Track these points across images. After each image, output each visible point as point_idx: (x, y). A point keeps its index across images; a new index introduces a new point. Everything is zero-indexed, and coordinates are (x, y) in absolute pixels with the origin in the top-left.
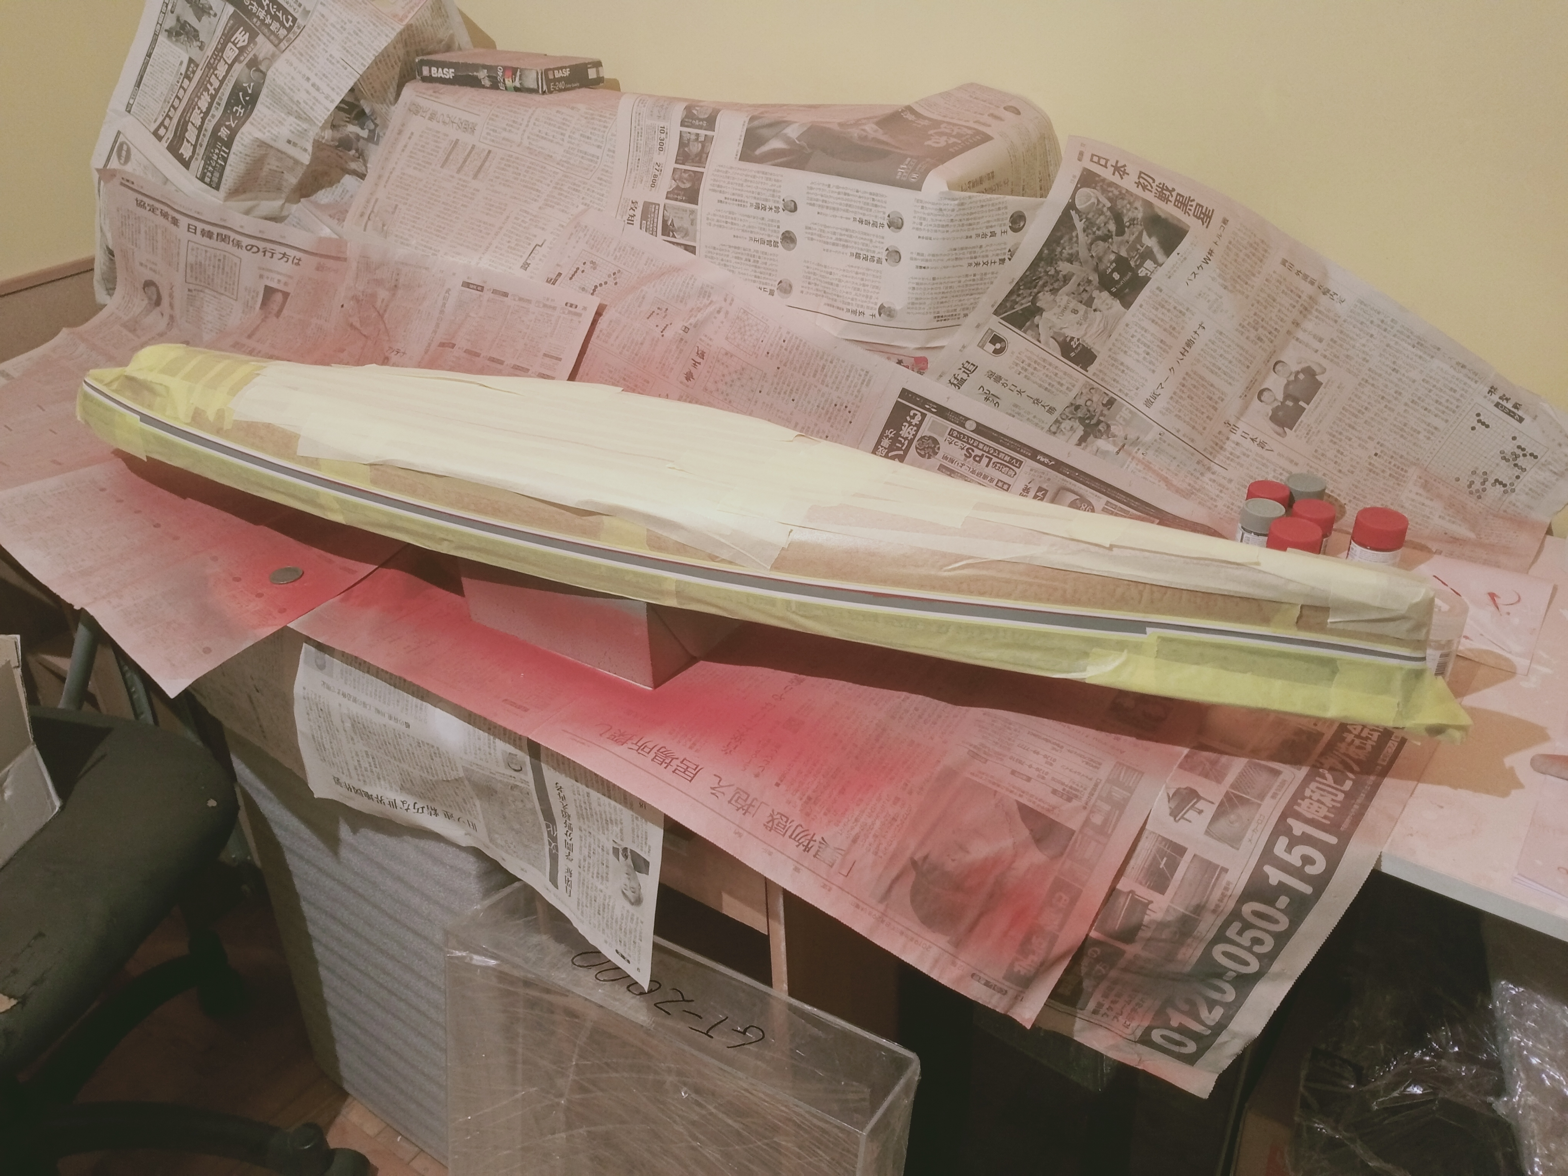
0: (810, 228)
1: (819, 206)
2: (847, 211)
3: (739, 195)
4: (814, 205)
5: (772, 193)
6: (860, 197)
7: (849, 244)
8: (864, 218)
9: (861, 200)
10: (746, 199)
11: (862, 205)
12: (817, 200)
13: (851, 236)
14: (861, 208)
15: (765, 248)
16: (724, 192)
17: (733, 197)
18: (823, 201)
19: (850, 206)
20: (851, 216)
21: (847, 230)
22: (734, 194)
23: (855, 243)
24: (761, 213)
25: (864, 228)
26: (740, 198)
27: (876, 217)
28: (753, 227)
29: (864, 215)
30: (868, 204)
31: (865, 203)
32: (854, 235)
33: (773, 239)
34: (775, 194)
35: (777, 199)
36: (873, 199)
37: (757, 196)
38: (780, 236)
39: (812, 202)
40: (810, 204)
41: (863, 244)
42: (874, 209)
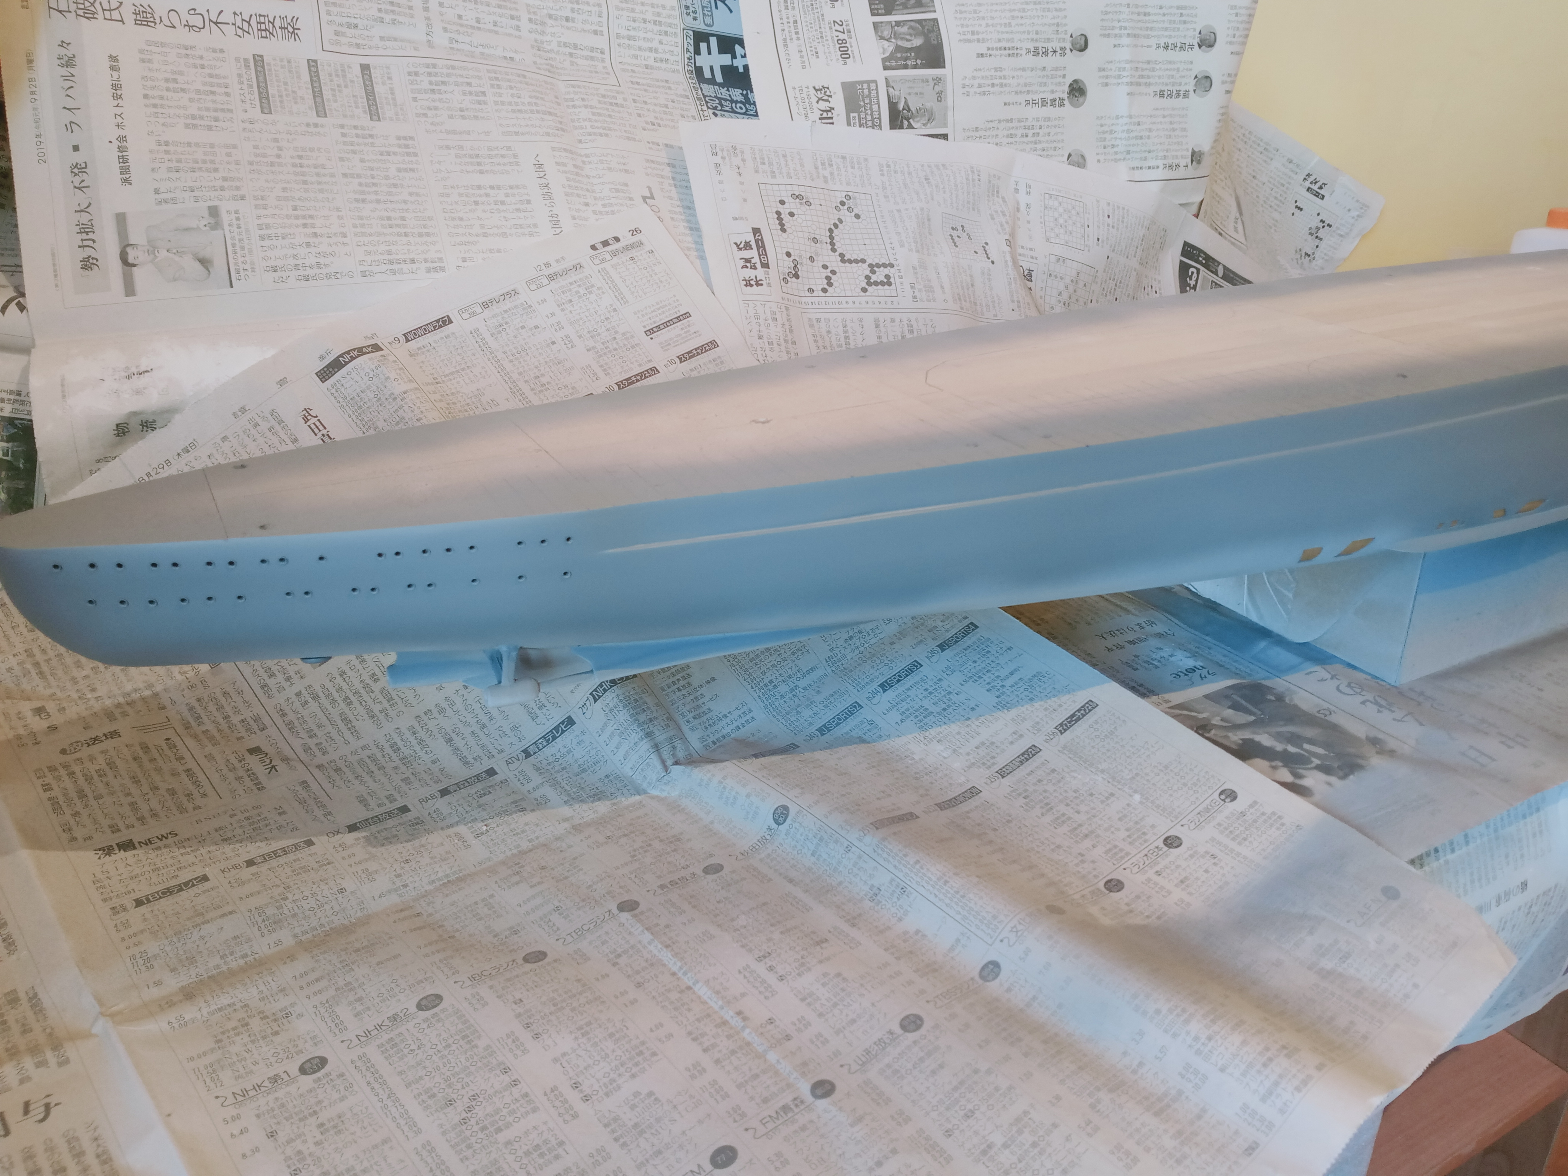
0: (1104, 70)
1: (1116, 35)
2: (1148, 37)
3: (1008, 40)
4: (1108, 35)
5: (1055, 28)
6: (1164, 15)
7: (1151, 80)
8: (1170, 41)
9: (1166, 18)
10: (1019, 45)
11: (1166, 25)
12: (1113, 28)
13: (1153, 70)
14: (1166, 29)
15: (1049, 111)
16: (984, 41)
17: (999, 45)
18: (1121, 28)
19: (1151, 29)
20: (1153, 42)
21: (1149, 62)
22: (1000, 40)
23: (1159, 77)
24: (1042, 61)
25: (1171, 55)
26: (1010, 45)
27: (1185, 36)
28: (1030, 84)
29: (1170, 37)
30: (1174, 22)
31: (1170, 22)
32: (1157, 67)
33: (1056, 96)
34: (1060, 29)
35: (1062, 36)
36: (1181, 15)
37: (1035, 37)
38: (1067, 89)
39: (1107, 32)
40: (1104, 36)
41: (1169, 77)
42: (1182, 26)
